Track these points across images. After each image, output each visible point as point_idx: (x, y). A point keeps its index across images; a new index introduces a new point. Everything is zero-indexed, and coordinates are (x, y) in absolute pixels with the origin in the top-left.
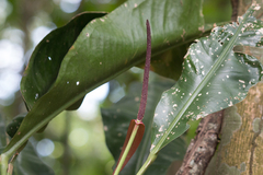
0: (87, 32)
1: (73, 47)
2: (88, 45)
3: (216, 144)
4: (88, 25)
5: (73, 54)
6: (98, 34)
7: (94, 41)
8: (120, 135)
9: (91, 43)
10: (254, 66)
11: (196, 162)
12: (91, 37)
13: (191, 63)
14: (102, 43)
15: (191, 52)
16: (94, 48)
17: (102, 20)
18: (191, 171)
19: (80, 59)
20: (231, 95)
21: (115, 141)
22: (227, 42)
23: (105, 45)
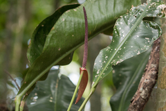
0: (63, 18)
1: (54, 28)
2: (64, 26)
3: (156, 77)
4: (64, 14)
5: (54, 32)
6: (70, 18)
7: (68, 23)
8: (120, 75)
9: (65, 24)
10: (155, 29)
11: (144, 88)
12: (65, 21)
13: (117, 30)
14: (73, 23)
15: (117, 24)
16: (68, 27)
17: (75, 10)
18: (141, 94)
19: (59, 34)
20: (140, 47)
21: (118, 79)
22: (139, 16)
23: (75, 24)
